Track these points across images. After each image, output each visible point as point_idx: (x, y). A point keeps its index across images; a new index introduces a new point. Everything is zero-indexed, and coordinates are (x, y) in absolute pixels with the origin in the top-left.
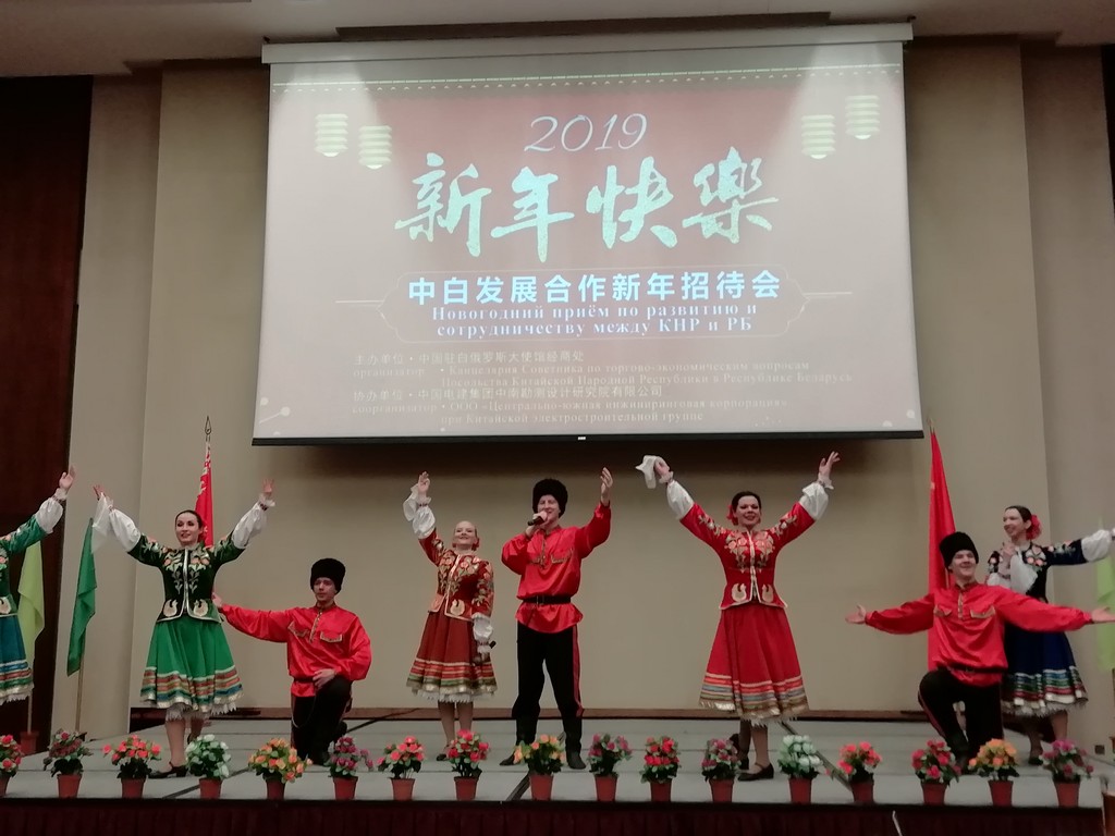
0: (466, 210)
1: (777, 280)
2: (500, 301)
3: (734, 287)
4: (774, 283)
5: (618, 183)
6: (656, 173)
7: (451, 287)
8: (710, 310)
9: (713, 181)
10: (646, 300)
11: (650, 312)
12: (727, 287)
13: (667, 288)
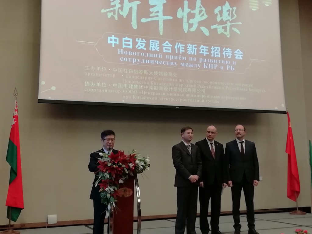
0: (131, 9)
1: (242, 53)
2: (145, 49)
3: (229, 54)
4: (241, 54)
5: (189, 8)
6: (202, 6)
7: (125, 41)
8: (221, 62)
9: (221, 12)
10: (199, 55)
11: (201, 60)
12: (226, 54)
13: (206, 52)
